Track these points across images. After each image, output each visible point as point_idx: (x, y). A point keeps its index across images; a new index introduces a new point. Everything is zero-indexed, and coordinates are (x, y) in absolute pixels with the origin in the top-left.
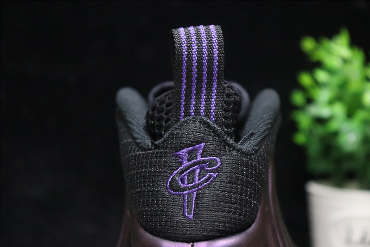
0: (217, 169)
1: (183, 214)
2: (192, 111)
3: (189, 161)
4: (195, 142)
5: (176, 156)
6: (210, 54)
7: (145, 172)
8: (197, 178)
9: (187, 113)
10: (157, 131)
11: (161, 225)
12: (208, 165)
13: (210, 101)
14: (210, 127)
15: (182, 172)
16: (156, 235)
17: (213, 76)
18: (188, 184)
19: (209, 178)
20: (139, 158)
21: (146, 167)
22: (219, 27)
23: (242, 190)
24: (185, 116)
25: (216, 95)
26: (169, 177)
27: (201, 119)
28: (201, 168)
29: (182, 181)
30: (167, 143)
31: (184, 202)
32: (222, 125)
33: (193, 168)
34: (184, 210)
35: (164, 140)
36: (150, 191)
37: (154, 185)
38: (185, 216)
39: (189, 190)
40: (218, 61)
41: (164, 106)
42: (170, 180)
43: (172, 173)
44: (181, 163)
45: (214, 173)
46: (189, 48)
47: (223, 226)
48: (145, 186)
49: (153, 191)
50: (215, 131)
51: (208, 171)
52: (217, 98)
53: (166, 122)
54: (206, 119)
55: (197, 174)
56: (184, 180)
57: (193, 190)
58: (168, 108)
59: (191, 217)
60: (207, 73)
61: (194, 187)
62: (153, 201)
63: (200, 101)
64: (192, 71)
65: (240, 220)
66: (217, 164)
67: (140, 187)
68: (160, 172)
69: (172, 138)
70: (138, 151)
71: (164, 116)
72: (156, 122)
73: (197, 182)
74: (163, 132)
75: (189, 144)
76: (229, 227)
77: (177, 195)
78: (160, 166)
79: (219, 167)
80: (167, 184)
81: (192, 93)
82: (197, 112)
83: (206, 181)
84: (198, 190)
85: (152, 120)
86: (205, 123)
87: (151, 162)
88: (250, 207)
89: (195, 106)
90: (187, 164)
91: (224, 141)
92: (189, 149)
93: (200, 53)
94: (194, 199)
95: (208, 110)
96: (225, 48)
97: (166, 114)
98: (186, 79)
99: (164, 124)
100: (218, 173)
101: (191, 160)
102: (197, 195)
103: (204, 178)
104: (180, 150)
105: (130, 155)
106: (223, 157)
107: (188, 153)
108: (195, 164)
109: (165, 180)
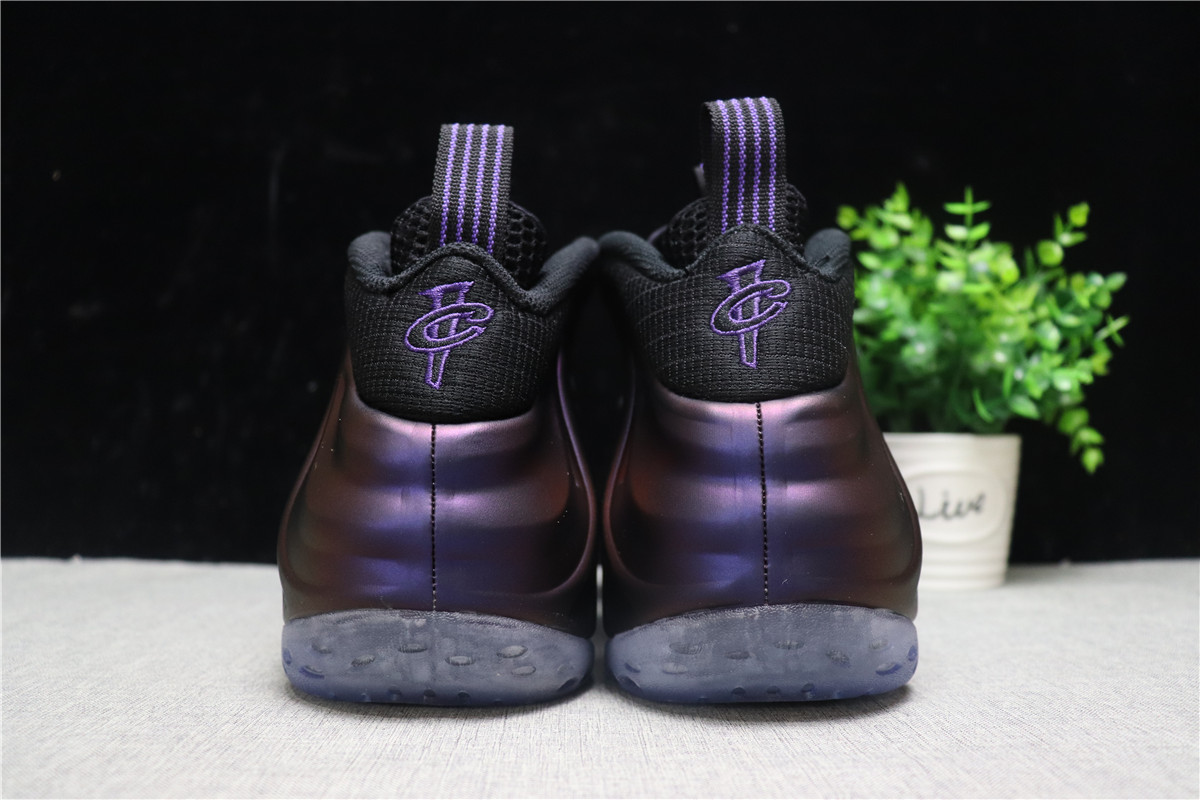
0: (786, 296)
1: (740, 362)
2: (739, 219)
3: (742, 287)
4: (749, 258)
5: (722, 280)
6: (765, 134)
7: (673, 309)
8: (756, 311)
9: (732, 221)
10: (684, 254)
11: (706, 381)
12: (771, 292)
13: (767, 204)
14: (770, 238)
15: (733, 303)
16: (697, 398)
17: (770, 167)
18: (744, 319)
19: (777, 308)
20: (659, 294)
21: (673, 302)
22: (773, 99)
23: (825, 327)
24: (729, 227)
25: (775, 195)
26: (713, 311)
27: (756, 228)
28: (763, 296)
29: (734, 315)
30: (707, 264)
31: (740, 345)
32: (787, 237)
33: (749, 296)
34: (740, 356)
35: (699, 263)
36: (683, 335)
37: (689, 326)
38: (744, 364)
39: (748, 327)
40: (776, 144)
41: (694, 217)
42: (714, 316)
43: (718, 305)
44: (730, 290)
45: (783, 302)
46: (734, 125)
47: (804, 377)
48: (674, 329)
49: (688, 334)
50: (779, 246)
51: (772, 299)
52: (777, 199)
53: (697, 240)
54: (763, 228)
55: (756, 304)
56: (737, 313)
57: (752, 327)
58: (701, 231)
59: (753, 364)
60: (760, 161)
61: (752, 323)
62: (689, 348)
63: (752, 204)
64: (739, 159)
65: (827, 369)
66: (786, 290)
67: (666, 332)
68: (697, 305)
69: (714, 256)
70: (656, 285)
71: (695, 231)
72: (682, 242)
73: (757, 316)
74: (696, 254)
75: (741, 261)
76: (812, 379)
77: (728, 335)
78: (696, 297)
79: (789, 294)
80: (710, 322)
81: (738, 192)
82: (748, 219)
83: (772, 313)
84: (760, 327)
85: (674, 240)
86: (762, 233)
87: (682, 294)
88: (839, 353)
89: (744, 212)
90: (738, 290)
91: (793, 258)
92: (742, 268)
93: (750, 133)
94: (755, 339)
95: (764, 217)
96: (785, 125)
97: (697, 228)
98: (730, 170)
99: (696, 242)
100: (789, 301)
101: (746, 285)
102: (759, 333)
103: (768, 310)
104: (728, 271)
105: (644, 293)
106: (793, 280)
107: (741, 274)
108: (753, 290)
109: (707, 316)
